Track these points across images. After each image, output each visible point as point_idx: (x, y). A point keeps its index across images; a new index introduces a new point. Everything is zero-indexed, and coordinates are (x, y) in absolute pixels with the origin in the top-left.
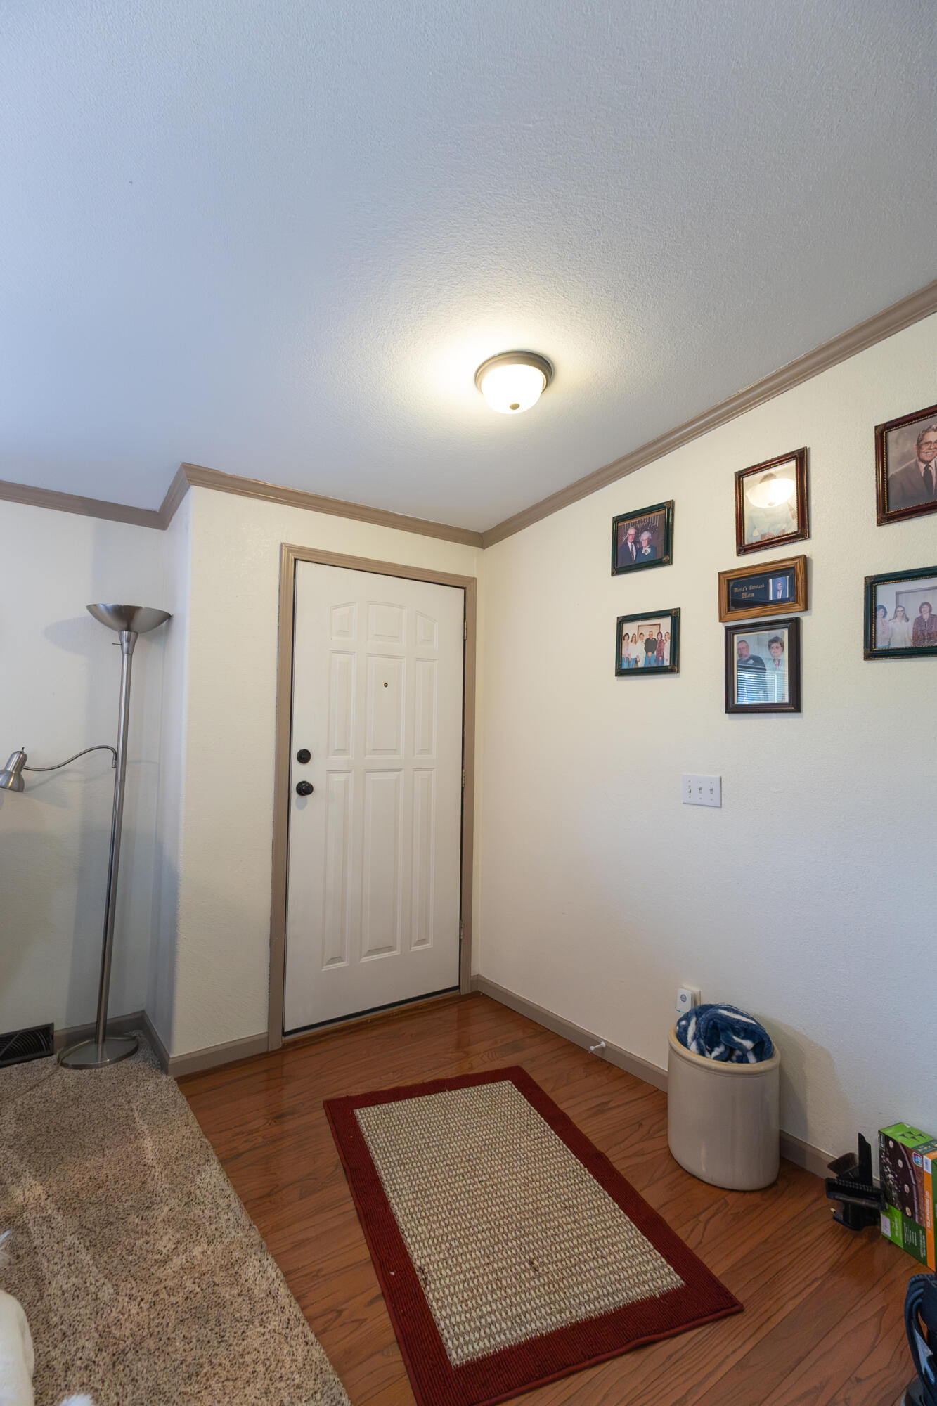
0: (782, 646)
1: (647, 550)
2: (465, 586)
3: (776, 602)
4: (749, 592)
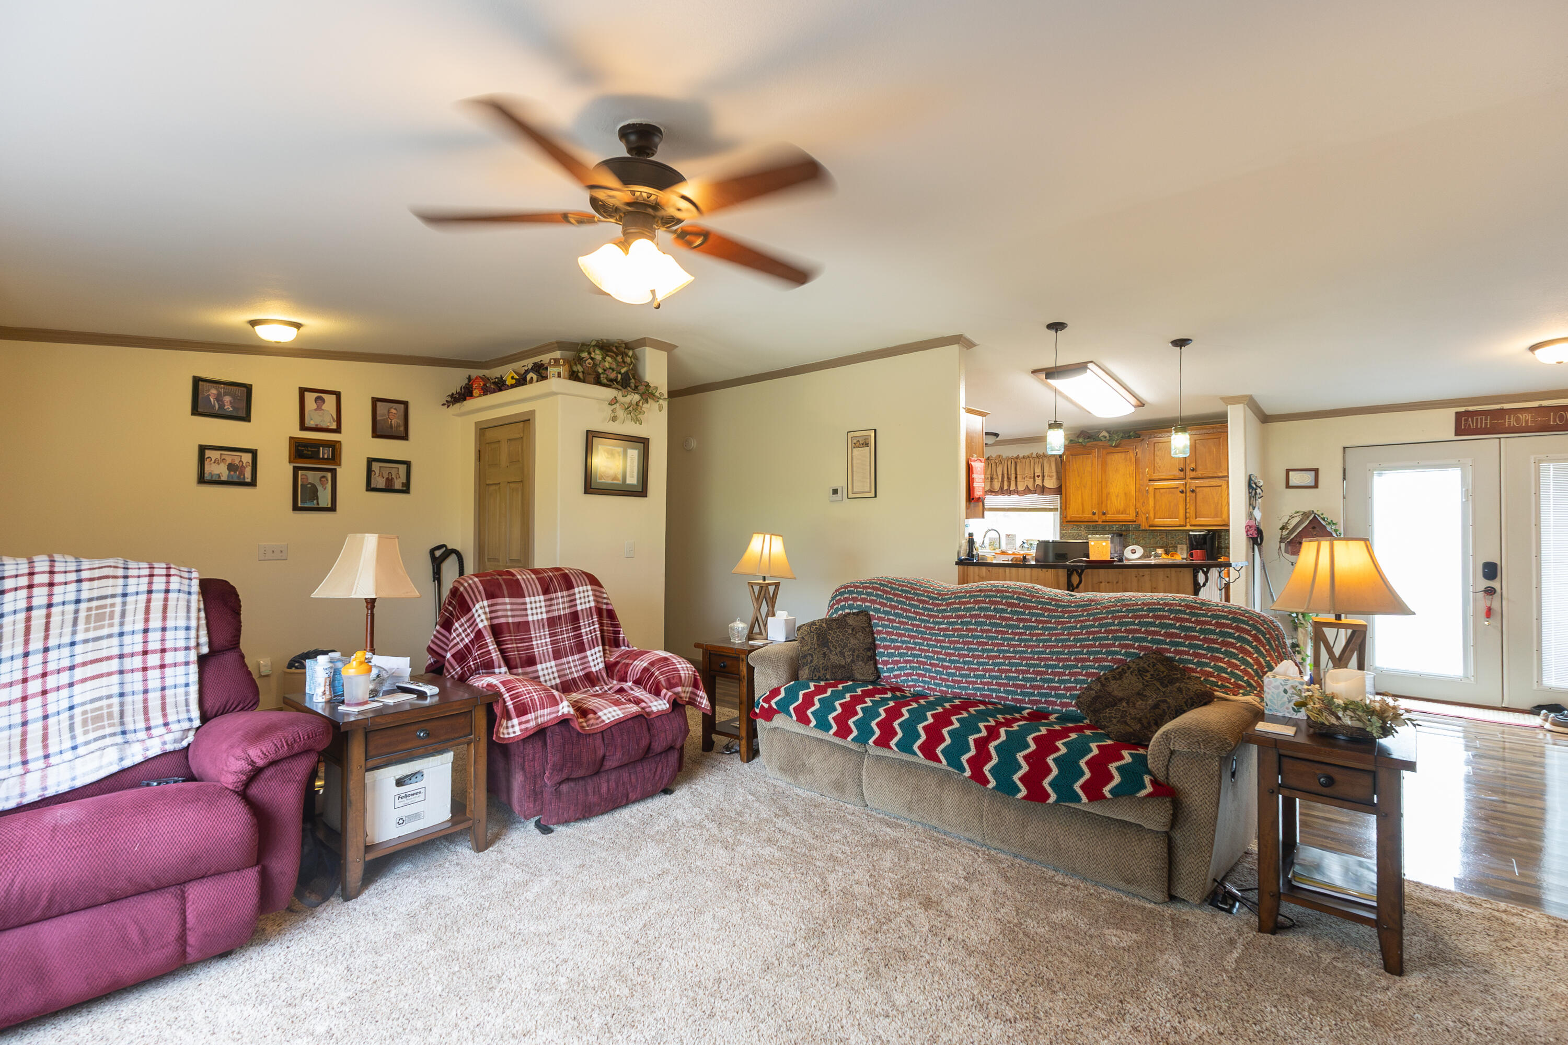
0: (327, 480)
1: (228, 407)
3: (323, 458)
4: (308, 451)
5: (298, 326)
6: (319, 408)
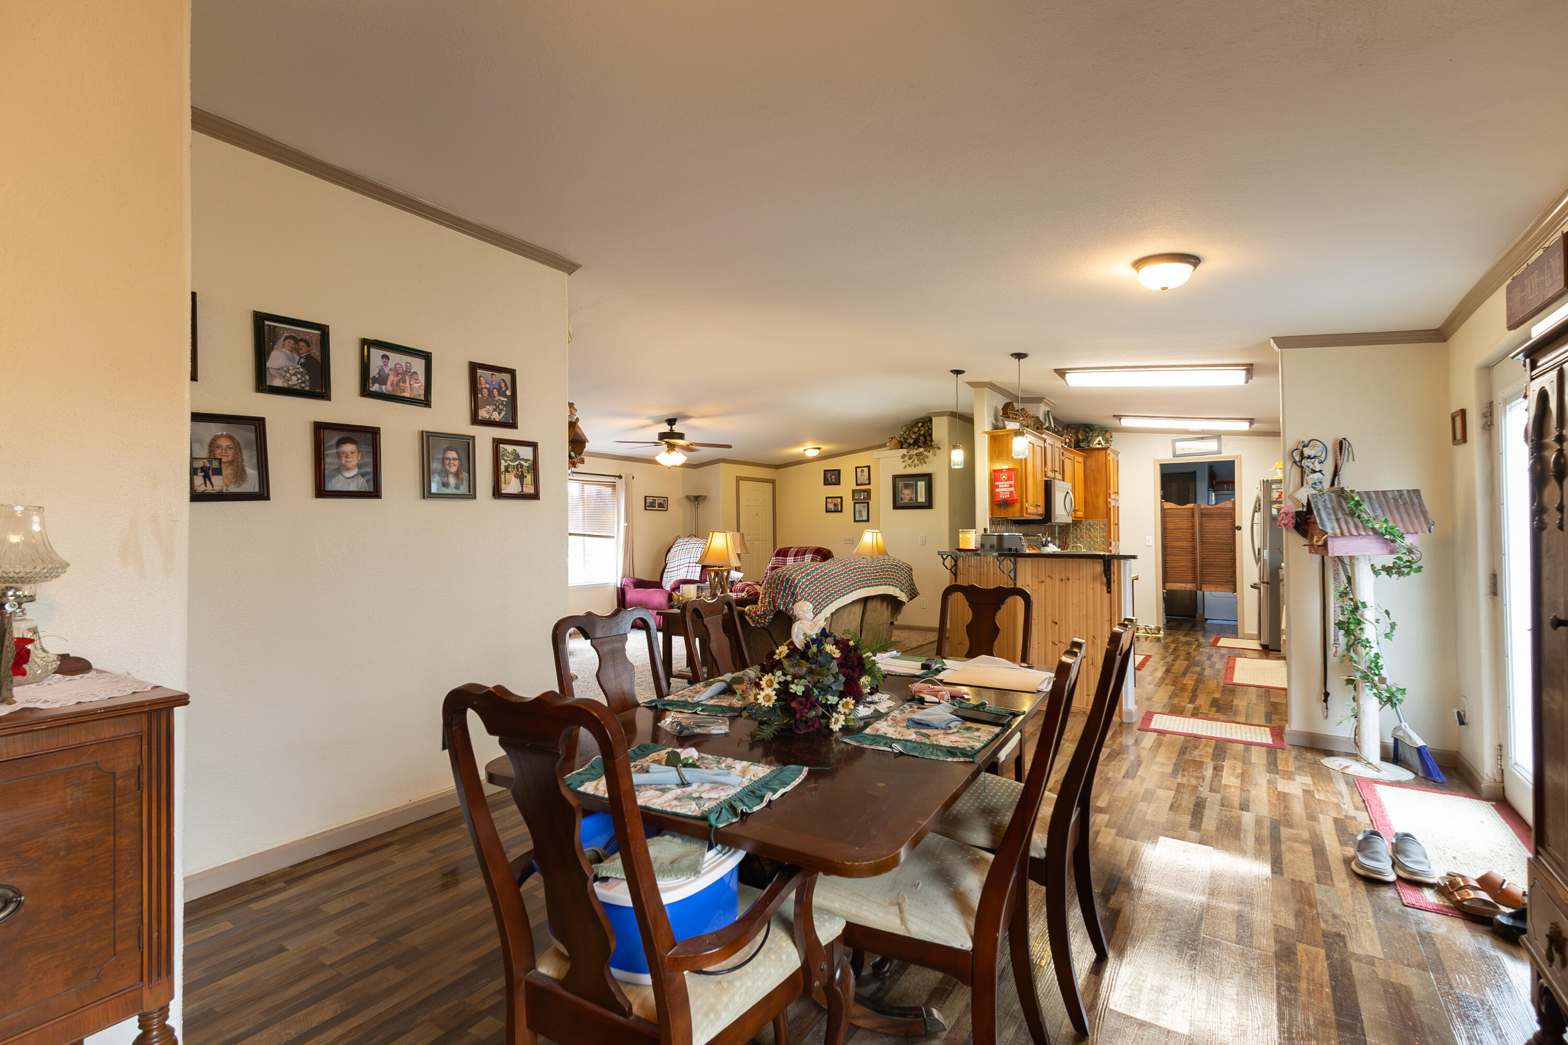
0: (865, 507)
1: (833, 481)
2: (773, 482)
4: (859, 494)
5: (819, 449)
6: (862, 475)
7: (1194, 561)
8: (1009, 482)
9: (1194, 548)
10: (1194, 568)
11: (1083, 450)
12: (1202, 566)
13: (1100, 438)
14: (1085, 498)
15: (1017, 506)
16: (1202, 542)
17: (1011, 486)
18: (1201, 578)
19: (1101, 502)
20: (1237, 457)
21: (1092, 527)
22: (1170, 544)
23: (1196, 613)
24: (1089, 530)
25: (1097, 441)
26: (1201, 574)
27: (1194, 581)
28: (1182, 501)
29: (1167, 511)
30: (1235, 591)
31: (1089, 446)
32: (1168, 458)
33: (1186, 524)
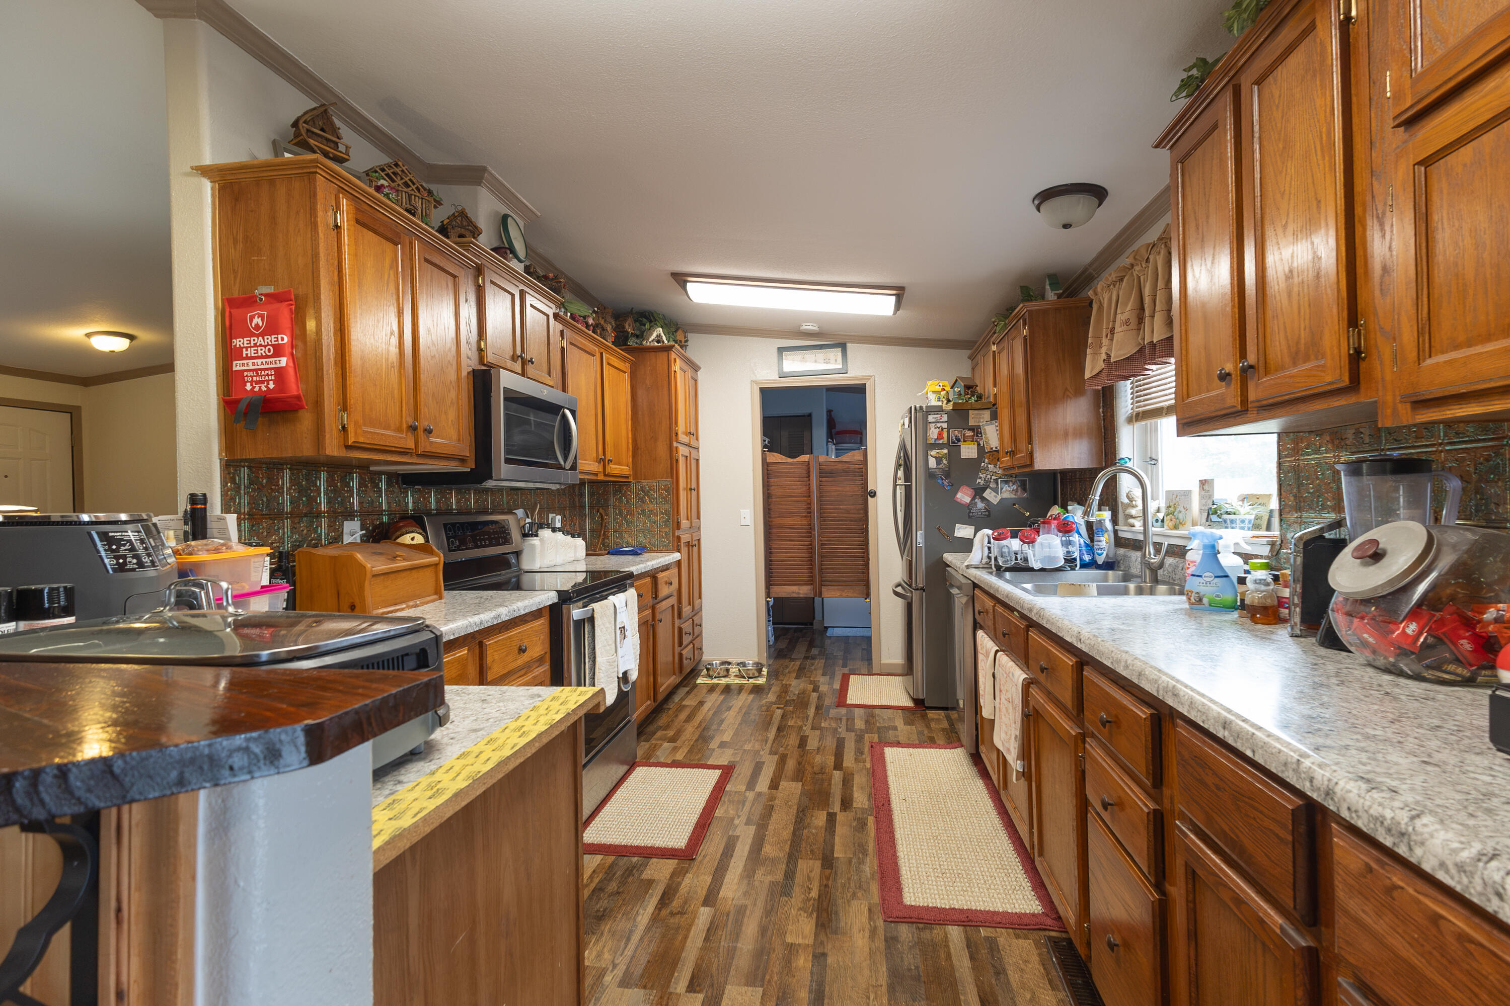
7: (811, 548)
8: (271, 339)
9: (811, 527)
10: (811, 560)
11: (630, 350)
12: (821, 556)
13: (660, 330)
14: (635, 440)
15: (306, 419)
16: (821, 517)
17: (278, 351)
18: (821, 577)
19: (662, 449)
20: (869, 378)
21: (647, 493)
22: (777, 521)
23: (814, 618)
24: (642, 500)
25: (655, 335)
26: (821, 570)
27: (811, 582)
28: (793, 453)
29: (771, 467)
30: (868, 595)
31: (641, 344)
32: (770, 376)
33: (799, 489)
